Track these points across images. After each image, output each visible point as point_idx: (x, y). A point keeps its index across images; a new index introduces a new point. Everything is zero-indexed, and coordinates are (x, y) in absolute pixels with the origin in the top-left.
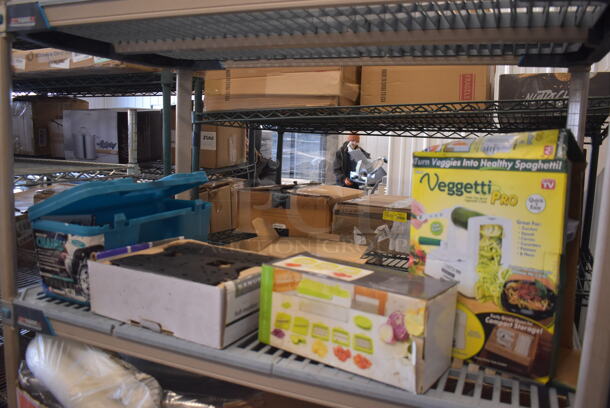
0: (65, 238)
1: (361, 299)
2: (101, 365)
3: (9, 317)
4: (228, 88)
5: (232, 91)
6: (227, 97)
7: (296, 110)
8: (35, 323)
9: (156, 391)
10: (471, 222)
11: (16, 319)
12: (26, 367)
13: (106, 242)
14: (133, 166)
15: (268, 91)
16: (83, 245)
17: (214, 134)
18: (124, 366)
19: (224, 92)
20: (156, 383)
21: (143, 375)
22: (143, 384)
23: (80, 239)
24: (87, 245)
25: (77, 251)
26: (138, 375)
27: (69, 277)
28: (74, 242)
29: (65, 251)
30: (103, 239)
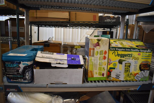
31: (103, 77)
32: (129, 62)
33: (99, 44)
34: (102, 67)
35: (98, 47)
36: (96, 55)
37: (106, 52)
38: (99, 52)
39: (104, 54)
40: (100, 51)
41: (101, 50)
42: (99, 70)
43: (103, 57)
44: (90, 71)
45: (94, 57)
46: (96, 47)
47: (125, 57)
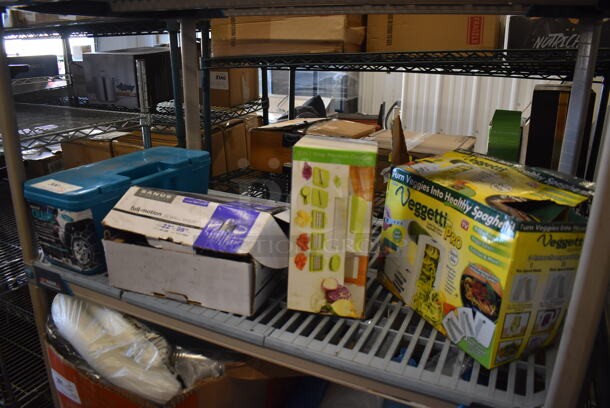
0: (55, 212)
1: (356, 262)
2: (115, 323)
3: (32, 277)
4: (233, 33)
5: (238, 36)
6: (233, 43)
7: (301, 56)
8: (54, 284)
9: (165, 350)
10: (422, 238)
11: (38, 280)
12: (52, 321)
13: (93, 215)
14: (145, 115)
15: (273, 36)
16: (72, 220)
17: (226, 74)
18: (136, 325)
19: (230, 37)
20: (164, 343)
21: (153, 335)
22: (152, 344)
23: (68, 213)
24: (75, 220)
25: (67, 225)
26: (148, 334)
27: (63, 248)
28: (64, 217)
29: (57, 224)
30: (91, 213)
31: (309, 163)
32: (435, 245)
33: (327, 297)
34: (313, 205)
35: (332, 286)
36: (339, 258)
37: (296, 262)
38: (326, 266)
39: (305, 259)
40: (321, 268)
41: (319, 273)
42: (327, 195)
43: (309, 245)
44: (365, 196)
45: (347, 253)
46: (338, 289)
47: (427, 219)
